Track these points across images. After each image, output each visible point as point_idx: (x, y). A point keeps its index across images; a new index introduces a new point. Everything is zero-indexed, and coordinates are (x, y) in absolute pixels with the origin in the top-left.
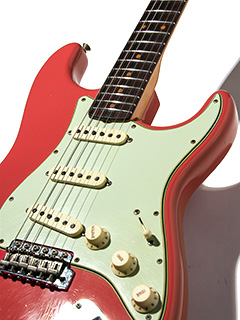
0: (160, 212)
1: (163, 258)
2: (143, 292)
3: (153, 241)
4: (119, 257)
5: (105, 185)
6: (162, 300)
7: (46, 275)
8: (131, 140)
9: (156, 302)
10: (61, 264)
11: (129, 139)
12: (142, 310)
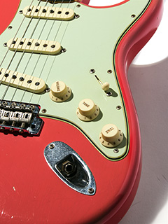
0: (113, 70)
1: (121, 105)
2: (111, 129)
3: (110, 92)
4: (85, 104)
5: (61, 52)
6: (126, 136)
7: (18, 124)
8: (78, 16)
9: (121, 138)
10: (30, 115)
11: (76, 16)
12: (110, 145)
